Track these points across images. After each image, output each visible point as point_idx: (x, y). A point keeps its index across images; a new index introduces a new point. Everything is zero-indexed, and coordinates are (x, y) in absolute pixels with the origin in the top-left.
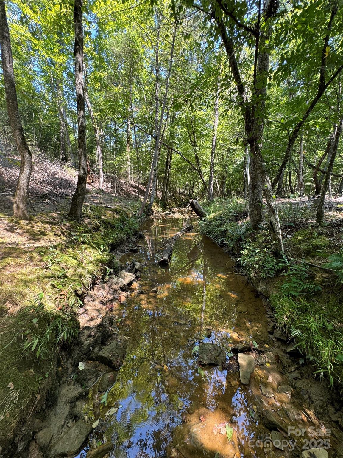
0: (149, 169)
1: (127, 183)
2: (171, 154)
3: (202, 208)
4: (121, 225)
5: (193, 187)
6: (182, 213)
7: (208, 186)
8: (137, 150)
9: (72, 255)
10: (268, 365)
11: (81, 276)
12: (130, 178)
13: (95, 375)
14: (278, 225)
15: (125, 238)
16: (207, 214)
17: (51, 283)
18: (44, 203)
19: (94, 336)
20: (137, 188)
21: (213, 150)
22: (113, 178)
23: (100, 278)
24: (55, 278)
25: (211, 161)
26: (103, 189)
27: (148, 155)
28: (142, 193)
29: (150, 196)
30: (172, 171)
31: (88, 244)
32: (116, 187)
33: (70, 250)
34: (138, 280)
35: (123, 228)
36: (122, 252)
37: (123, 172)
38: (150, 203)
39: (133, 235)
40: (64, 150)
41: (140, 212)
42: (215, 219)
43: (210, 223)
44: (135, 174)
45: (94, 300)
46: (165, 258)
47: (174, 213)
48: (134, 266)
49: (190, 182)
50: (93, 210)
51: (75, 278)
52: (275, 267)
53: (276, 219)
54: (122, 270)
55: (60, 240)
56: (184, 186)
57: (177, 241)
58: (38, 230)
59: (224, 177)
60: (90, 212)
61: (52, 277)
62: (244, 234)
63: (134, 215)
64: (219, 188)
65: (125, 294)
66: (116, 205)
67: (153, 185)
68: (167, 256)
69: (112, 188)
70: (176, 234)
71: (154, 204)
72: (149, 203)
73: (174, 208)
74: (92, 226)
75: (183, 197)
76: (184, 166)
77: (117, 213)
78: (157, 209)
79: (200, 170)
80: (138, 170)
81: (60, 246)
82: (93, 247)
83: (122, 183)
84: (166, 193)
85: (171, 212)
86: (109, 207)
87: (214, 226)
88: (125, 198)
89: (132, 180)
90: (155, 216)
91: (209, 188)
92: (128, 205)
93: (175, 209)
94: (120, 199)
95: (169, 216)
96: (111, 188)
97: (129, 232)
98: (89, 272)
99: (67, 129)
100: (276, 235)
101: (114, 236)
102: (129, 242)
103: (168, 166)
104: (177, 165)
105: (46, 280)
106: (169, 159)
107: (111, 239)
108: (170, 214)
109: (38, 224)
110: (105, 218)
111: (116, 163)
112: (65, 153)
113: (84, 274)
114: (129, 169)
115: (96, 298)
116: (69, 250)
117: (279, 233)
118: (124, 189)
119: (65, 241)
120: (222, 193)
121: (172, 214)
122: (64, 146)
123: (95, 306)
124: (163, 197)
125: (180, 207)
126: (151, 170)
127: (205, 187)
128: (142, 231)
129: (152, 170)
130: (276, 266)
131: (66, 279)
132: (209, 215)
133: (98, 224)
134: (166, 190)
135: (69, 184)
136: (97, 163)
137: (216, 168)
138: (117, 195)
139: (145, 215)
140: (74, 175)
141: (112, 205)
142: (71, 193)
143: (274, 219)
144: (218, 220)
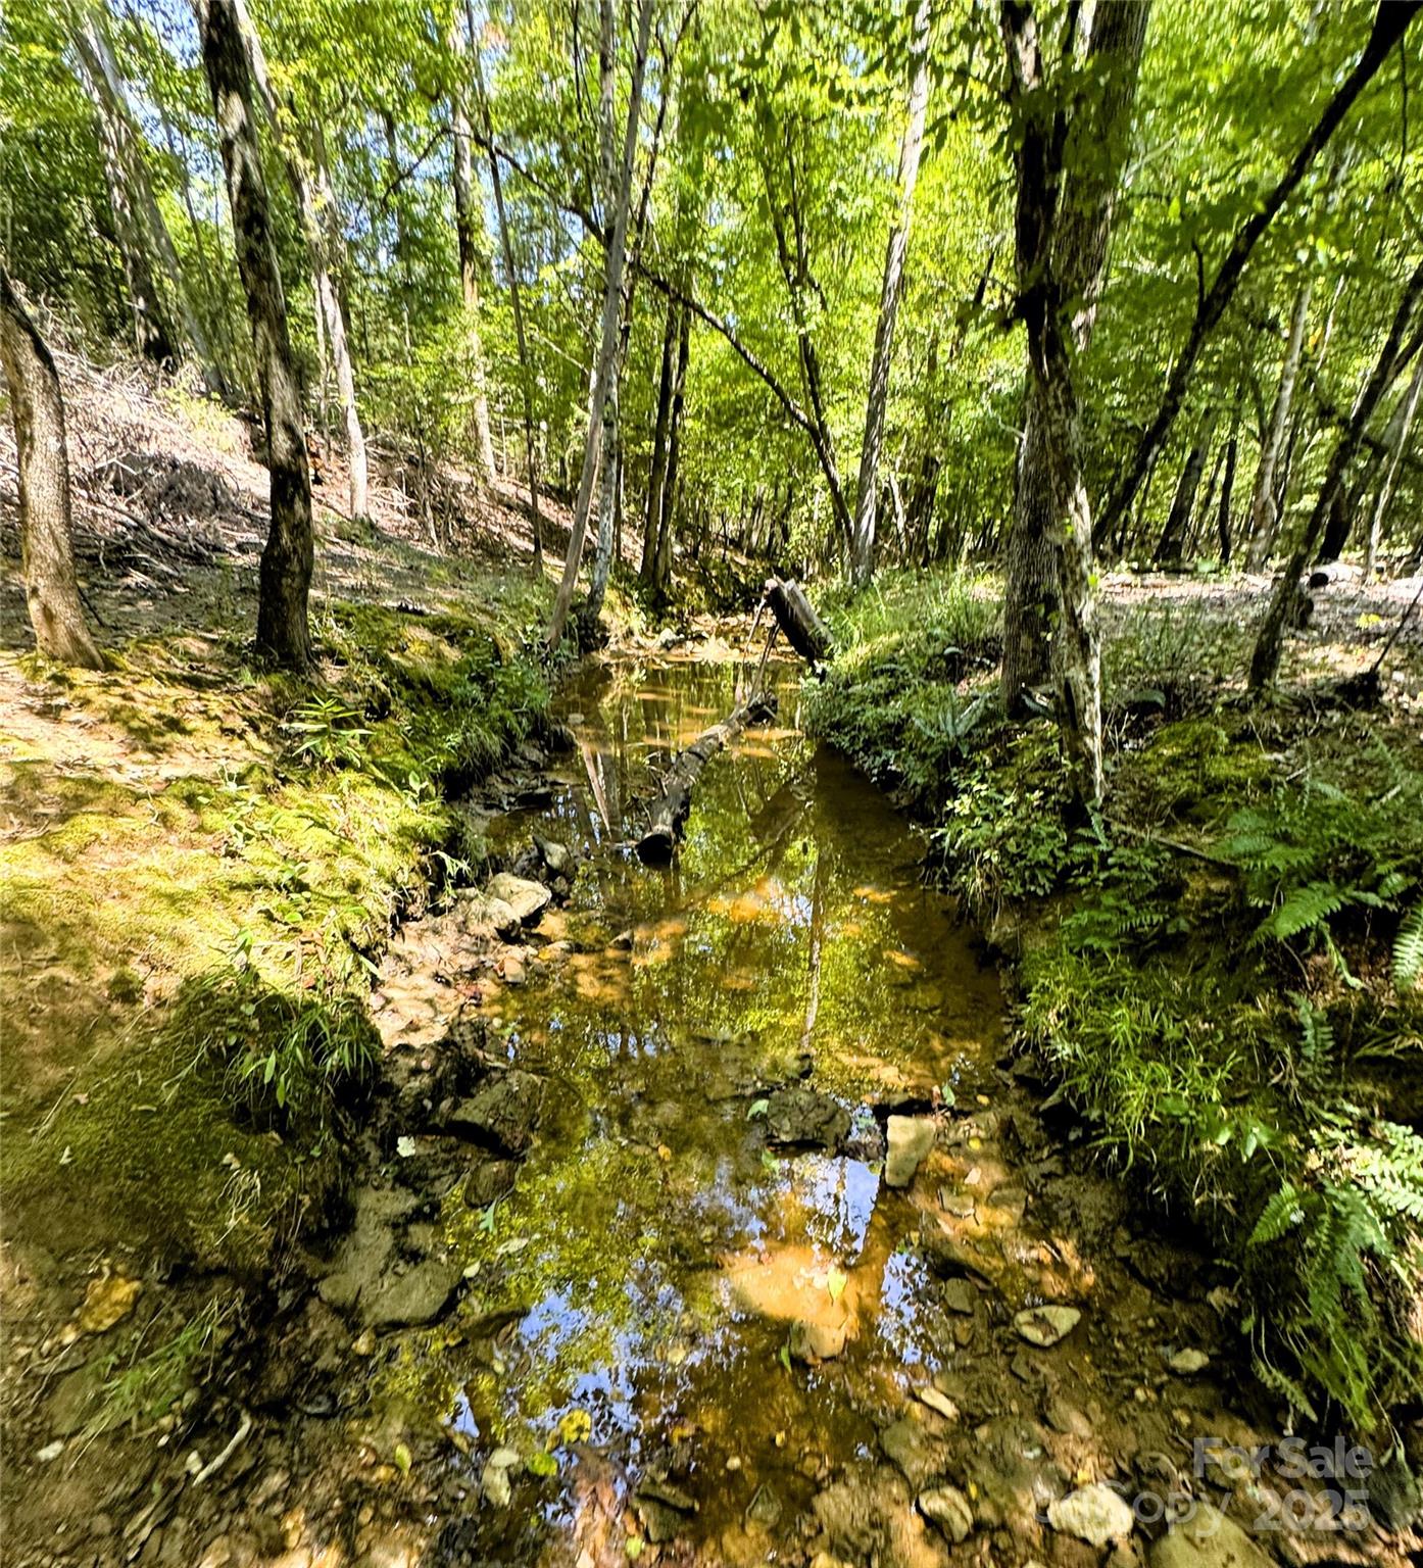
0: (579, 412)
1: (480, 484)
2: (685, 334)
3: (816, 619)
4: (475, 690)
5: (785, 515)
6: (737, 640)
7: (851, 512)
8: (518, 307)
9: (306, 812)
10: (975, 1145)
11: (354, 887)
12: (489, 460)
13: (451, 1167)
14: (1092, 700)
15: (498, 750)
16: (836, 645)
17: (260, 905)
18: (128, 587)
19: (432, 1071)
20: (530, 512)
21: (890, 314)
22: (411, 461)
23: (421, 894)
24: (266, 886)
25: (875, 375)
26: (373, 517)
27: (570, 328)
28: (552, 538)
29: (590, 555)
30: (689, 423)
31: (359, 770)
32: (434, 508)
33: (293, 792)
34: (560, 906)
35: (483, 704)
36: (488, 807)
37: (456, 426)
38: (594, 592)
39: (529, 736)
40: (148, 292)
41: (549, 632)
42: (870, 670)
43: (847, 685)
44: (515, 437)
45: (411, 972)
46: (663, 827)
47: (699, 638)
48: (541, 856)
49: (776, 487)
50: (348, 625)
51: (334, 894)
52: (1056, 859)
53: (1089, 675)
54: (496, 871)
55: (248, 754)
56: (744, 503)
57: (711, 762)
58: (154, 710)
59: (929, 466)
60: (337, 635)
61: (258, 886)
62: (969, 734)
63: (526, 650)
64: (901, 522)
65: (517, 952)
66: (442, 601)
67: (603, 501)
68: (669, 819)
69: (412, 512)
70: (707, 732)
71: (610, 595)
72: (586, 589)
73: (700, 613)
74: (359, 696)
75: (743, 560)
76: (750, 397)
77: (451, 640)
78: (622, 617)
79: (823, 425)
80: (528, 418)
81: (256, 774)
82: (380, 783)
83: (456, 486)
84: (663, 543)
85: (687, 635)
86: (415, 612)
87: (863, 700)
88: (479, 564)
89: (500, 471)
90: (614, 654)
91: (858, 521)
92: (497, 600)
93: (705, 622)
94: (457, 571)
95: (676, 655)
96: (410, 514)
97: (512, 722)
98: (380, 874)
99: (139, 165)
100: (1080, 738)
101: (455, 739)
102: (514, 765)
103: (669, 399)
104: (714, 392)
105: (239, 897)
106: (675, 359)
107: (440, 751)
108: (680, 643)
109: (144, 687)
110: (403, 661)
111: (421, 379)
112: (153, 315)
113: (364, 880)
114: (481, 407)
115: (415, 964)
116: (287, 790)
117: (1092, 734)
118: (470, 518)
119: (269, 756)
120: (918, 545)
121: (689, 644)
122: (141, 268)
123: (417, 988)
124: (651, 561)
125: (725, 607)
126: (588, 418)
127: (840, 514)
128: (566, 721)
129: (595, 425)
130: (1061, 854)
131: (307, 894)
132: (845, 649)
133: (383, 687)
134: (664, 527)
135: (214, 491)
136: (325, 373)
137: (897, 413)
138: (438, 551)
139: (571, 649)
140: (226, 445)
141: (427, 602)
142: (232, 539)
143: (1082, 677)
144: (882, 672)
